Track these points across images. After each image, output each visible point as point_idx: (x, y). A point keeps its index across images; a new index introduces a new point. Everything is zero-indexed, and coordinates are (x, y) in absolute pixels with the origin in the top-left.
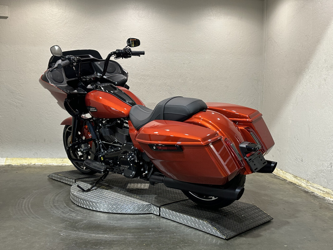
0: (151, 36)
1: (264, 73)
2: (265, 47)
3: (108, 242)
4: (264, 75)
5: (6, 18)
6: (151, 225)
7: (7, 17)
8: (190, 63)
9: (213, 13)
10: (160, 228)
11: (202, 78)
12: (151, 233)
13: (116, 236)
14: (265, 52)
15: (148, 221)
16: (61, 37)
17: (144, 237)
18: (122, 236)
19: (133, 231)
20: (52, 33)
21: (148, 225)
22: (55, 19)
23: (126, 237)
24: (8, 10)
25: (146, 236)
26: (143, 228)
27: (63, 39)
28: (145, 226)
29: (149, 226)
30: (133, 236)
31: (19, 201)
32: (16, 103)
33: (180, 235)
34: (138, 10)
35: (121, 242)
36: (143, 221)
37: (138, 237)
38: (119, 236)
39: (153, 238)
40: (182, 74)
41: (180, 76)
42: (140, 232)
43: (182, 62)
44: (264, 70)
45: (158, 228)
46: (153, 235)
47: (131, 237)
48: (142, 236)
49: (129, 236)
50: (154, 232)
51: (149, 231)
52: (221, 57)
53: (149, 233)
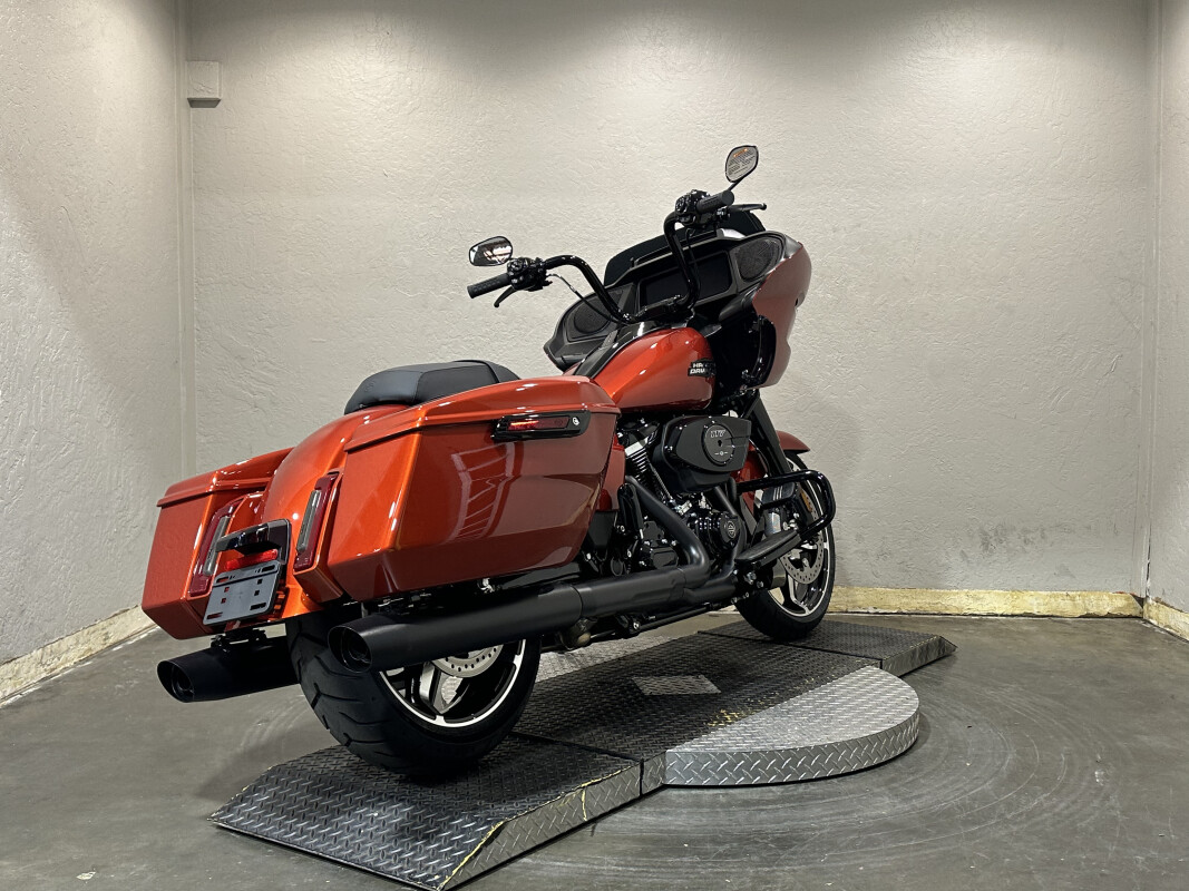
0: (710, 136)
1: (1157, 253)
2: (1158, 152)
3: (531, 882)
4: (1157, 258)
5: (214, 103)
6: (689, 829)
7: (219, 101)
8: (859, 226)
9: (947, 33)
10: (720, 843)
11: (906, 280)
12: (685, 859)
13: (562, 864)
14: (1158, 168)
15: (682, 813)
16: (396, 160)
17: (663, 873)
18: (583, 863)
19: (622, 847)
20: (366, 147)
21: (682, 828)
22: (375, 97)
23: (596, 867)
24: (220, 77)
25: (669, 867)
26: (661, 840)
27: (405, 168)
28: (669, 832)
29: (684, 832)
30: (622, 866)
31: (250, 730)
32: (252, 393)
33: (794, 871)
34: (661, 45)
35: (576, 885)
36: (663, 813)
37: (635, 872)
38: (570, 865)
39: (692, 876)
40: (829, 267)
41: (822, 275)
42: (645, 853)
43: (826, 225)
44: (1157, 241)
45: (714, 841)
46: (693, 866)
47: (613, 871)
48: (654, 867)
49: (609, 863)
50: (698, 854)
51: (681, 852)
52: (983, 198)
53: (679, 857)
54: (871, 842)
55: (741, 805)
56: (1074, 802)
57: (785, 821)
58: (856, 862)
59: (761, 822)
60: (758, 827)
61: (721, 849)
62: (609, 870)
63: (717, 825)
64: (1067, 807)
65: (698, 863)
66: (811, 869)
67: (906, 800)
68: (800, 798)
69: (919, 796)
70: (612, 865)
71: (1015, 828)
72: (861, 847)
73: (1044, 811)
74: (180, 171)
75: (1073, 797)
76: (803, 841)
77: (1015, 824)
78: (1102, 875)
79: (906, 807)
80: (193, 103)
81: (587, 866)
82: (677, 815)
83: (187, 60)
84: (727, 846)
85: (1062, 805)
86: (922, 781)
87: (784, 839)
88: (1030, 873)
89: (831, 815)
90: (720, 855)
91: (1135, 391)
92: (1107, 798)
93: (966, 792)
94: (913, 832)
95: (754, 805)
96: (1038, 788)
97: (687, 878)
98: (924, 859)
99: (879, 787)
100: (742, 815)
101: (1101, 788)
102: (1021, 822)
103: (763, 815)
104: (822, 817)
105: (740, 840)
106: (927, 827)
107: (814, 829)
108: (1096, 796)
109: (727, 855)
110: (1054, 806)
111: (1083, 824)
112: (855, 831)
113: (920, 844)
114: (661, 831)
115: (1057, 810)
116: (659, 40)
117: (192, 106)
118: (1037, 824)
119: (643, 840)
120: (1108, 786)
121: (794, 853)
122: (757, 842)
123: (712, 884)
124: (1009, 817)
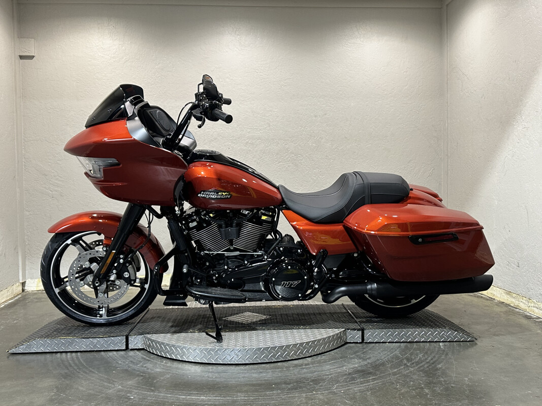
0: (261, 75)
1: (448, 126)
2: (447, 84)
4: (448, 128)
5: (32, 57)
6: (273, 379)
7: (34, 57)
8: (325, 114)
10: (288, 384)
11: (346, 138)
12: (274, 392)
13: (219, 398)
14: (447, 90)
17: (265, 399)
18: (228, 397)
19: (245, 389)
22: (108, 55)
23: (235, 398)
24: (34, 45)
25: (268, 396)
26: (262, 384)
28: (265, 380)
29: (271, 380)
30: (246, 397)
32: (51, 191)
33: (323, 393)
36: (261, 372)
37: (253, 399)
38: (223, 398)
39: (279, 399)
40: (314, 132)
41: (311, 136)
42: (256, 391)
43: (312, 114)
44: (448, 121)
45: (285, 383)
46: (278, 394)
47: (243, 399)
48: (261, 396)
49: (240, 396)
50: (280, 389)
51: (273, 389)
52: (376, 103)
53: (271, 391)
54: (353, 379)
55: (294, 367)
56: (434, 357)
57: (315, 372)
58: (349, 388)
59: (304, 373)
60: (304, 376)
61: (289, 386)
62: (241, 399)
63: (286, 376)
64: (432, 359)
65: (280, 393)
66: (330, 392)
67: (365, 360)
68: (319, 362)
69: (369, 358)
70: (242, 397)
71: (412, 369)
72: (349, 381)
73: (423, 361)
74: (16, 89)
75: (433, 355)
76: (323, 380)
77: (412, 367)
78: (452, 387)
79: (365, 363)
80: (21, 57)
81: (231, 398)
82: (267, 372)
83: (18, 38)
84: (292, 385)
85: (430, 358)
86: (370, 351)
87: (316, 380)
88: (422, 388)
89: (334, 368)
90: (289, 389)
91: (440, 184)
92: (447, 354)
93: (388, 355)
94: (370, 373)
95: (300, 366)
96: (418, 352)
97: (277, 400)
98: (377, 385)
99: (352, 355)
100: (296, 371)
101: (444, 351)
102: (414, 366)
103: (305, 370)
104: (330, 369)
105: (297, 382)
106: (376, 371)
107: (328, 375)
108: (443, 354)
109: (292, 389)
110: (426, 359)
111: (440, 366)
112: (346, 374)
113: (374, 379)
114: (261, 381)
115: (428, 361)
116: (237, 33)
117: (21, 59)
118: (421, 367)
119: (253, 385)
120: (446, 349)
121: (321, 386)
122: (304, 382)
123: (288, 402)
124: (409, 365)
